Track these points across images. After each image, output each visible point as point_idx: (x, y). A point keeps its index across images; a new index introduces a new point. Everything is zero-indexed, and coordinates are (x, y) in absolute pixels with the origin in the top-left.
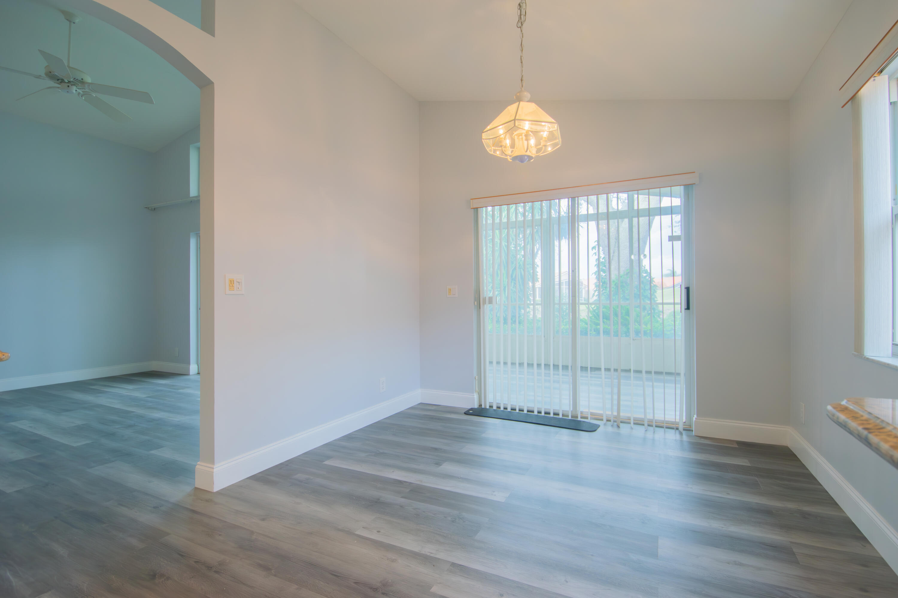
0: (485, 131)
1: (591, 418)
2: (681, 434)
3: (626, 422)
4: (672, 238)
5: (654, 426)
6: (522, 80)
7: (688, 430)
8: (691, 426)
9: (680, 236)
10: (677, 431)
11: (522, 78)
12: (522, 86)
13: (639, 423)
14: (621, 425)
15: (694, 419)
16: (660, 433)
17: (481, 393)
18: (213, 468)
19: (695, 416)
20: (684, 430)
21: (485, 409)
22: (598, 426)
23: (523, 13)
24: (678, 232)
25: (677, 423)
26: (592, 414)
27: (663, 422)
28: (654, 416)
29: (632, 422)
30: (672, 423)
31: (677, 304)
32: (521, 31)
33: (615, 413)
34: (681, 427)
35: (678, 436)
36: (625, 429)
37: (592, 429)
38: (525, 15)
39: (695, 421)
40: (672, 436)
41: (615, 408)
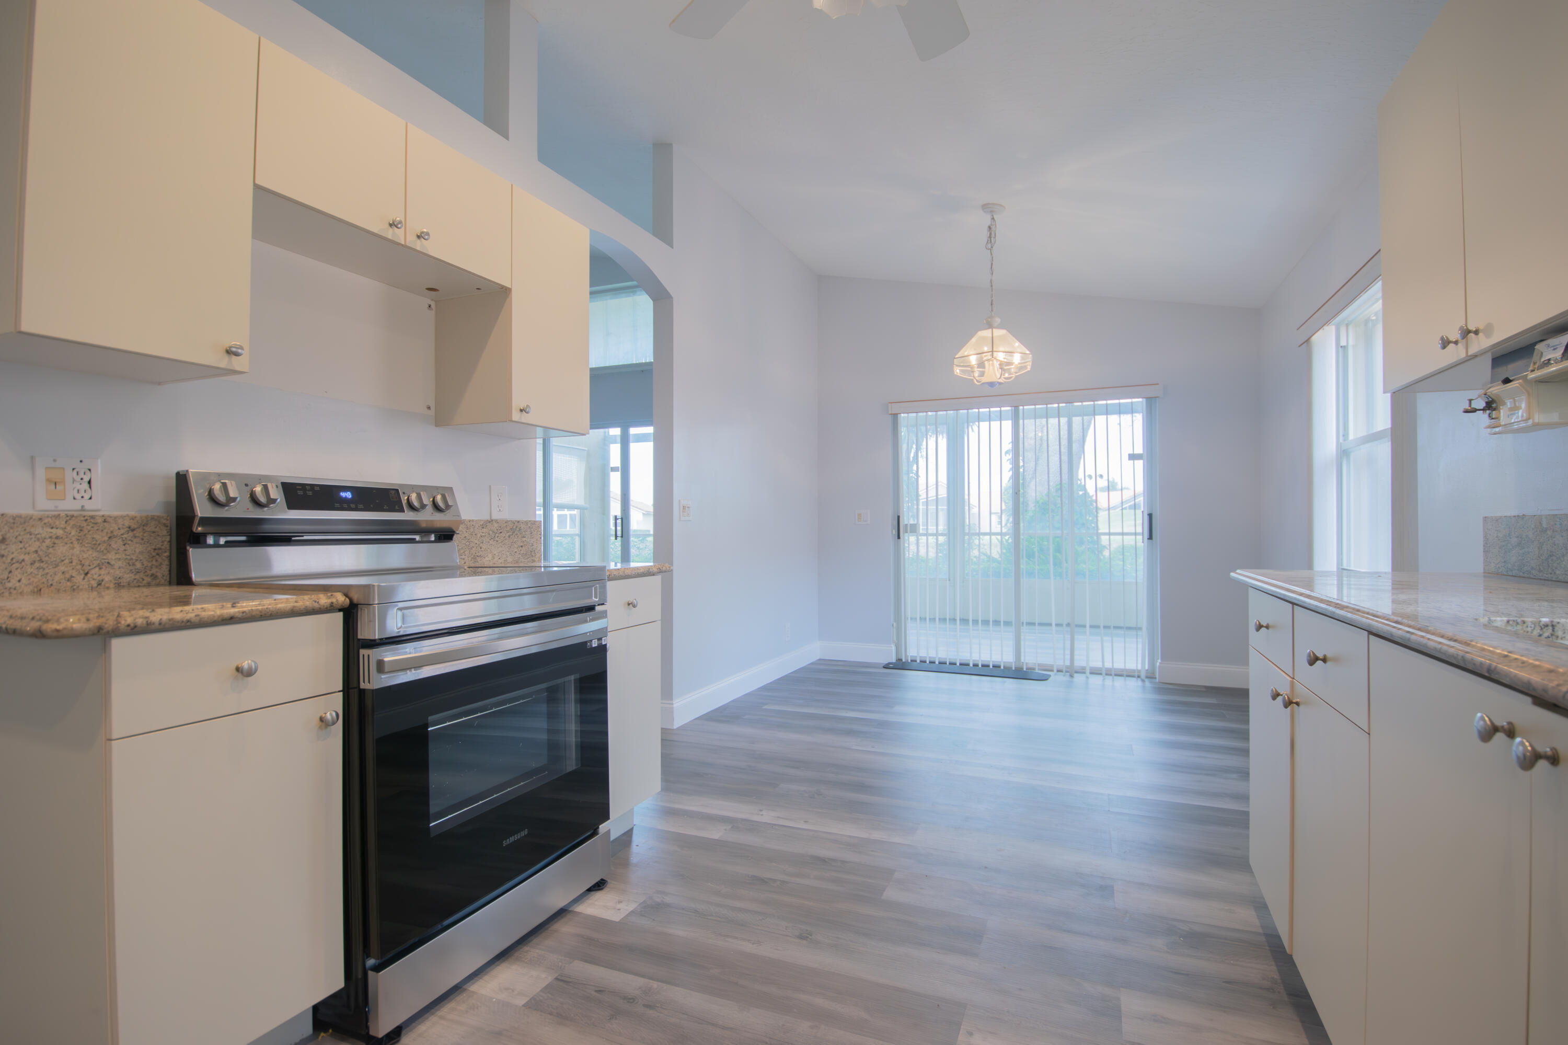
0: (957, 356)
1: (1039, 669)
2: (1143, 681)
3: (1082, 671)
4: (1133, 457)
5: (1113, 674)
6: (992, 304)
7: (1151, 676)
8: (1154, 673)
9: (1142, 454)
10: (1139, 679)
11: (992, 302)
12: (992, 310)
13: (1095, 672)
14: (1076, 675)
15: (1158, 664)
16: (1119, 682)
17: (900, 644)
18: (673, 704)
19: (1159, 661)
20: (1147, 677)
21: (907, 662)
22: (1050, 676)
23: (993, 235)
24: (1139, 450)
25: (1139, 671)
26: (1039, 665)
27: (1122, 670)
28: (1113, 666)
29: (1088, 671)
30: (1133, 671)
31: (1139, 534)
32: (991, 254)
33: (1068, 663)
34: (1143, 675)
35: (1140, 683)
36: (1078, 678)
37: (1044, 679)
38: (995, 238)
39: (1159, 667)
40: (1133, 683)
41: (1068, 657)
